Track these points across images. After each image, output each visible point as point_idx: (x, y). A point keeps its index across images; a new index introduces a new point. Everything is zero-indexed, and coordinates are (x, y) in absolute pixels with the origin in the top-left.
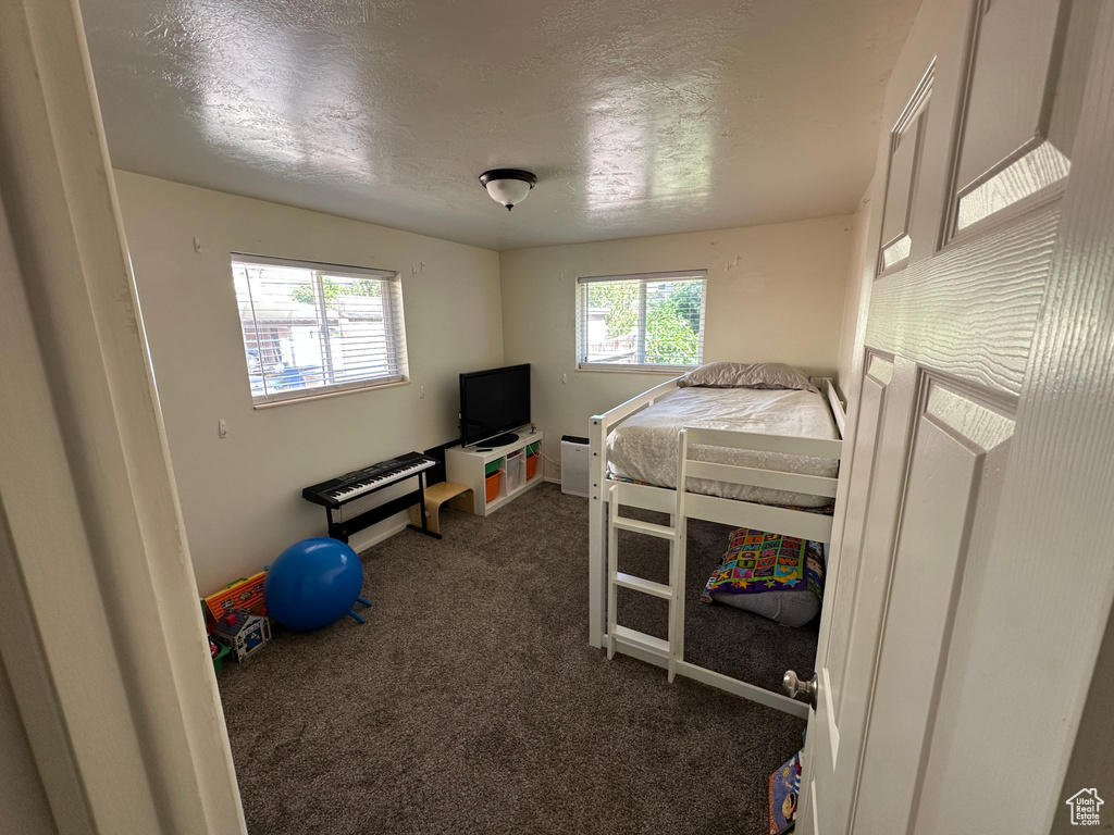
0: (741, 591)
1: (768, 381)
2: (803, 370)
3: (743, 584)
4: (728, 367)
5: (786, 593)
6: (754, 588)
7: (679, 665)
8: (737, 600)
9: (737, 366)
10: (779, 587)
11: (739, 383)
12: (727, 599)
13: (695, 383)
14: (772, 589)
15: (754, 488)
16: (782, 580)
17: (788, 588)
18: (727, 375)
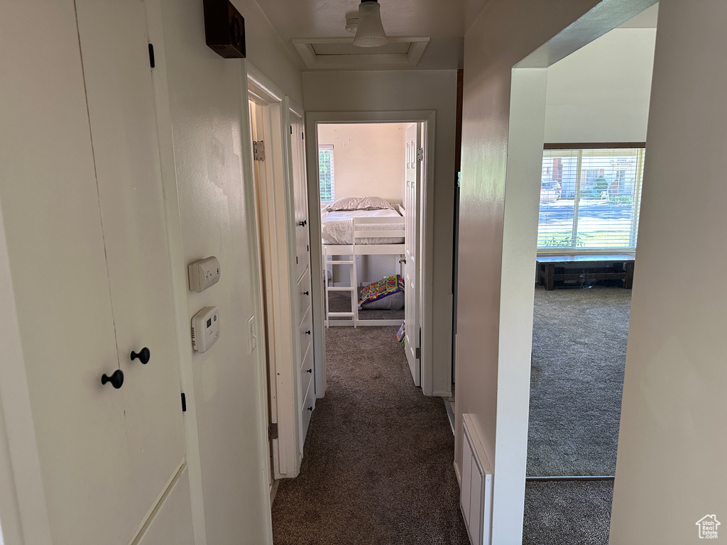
0: (375, 300)
1: (373, 206)
2: (387, 200)
3: (375, 297)
4: (352, 199)
5: (392, 295)
6: (379, 298)
7: (357, 322)
8: (373, 304)
9: (356, 199)
10: (390, 294)
11: (359, 207)
12: (368, 305)
13: (337, 209)
14: (387, 295)
15: (380, 238)
16: (391, 291)
17: (393, 293)
18: (352, 204)
